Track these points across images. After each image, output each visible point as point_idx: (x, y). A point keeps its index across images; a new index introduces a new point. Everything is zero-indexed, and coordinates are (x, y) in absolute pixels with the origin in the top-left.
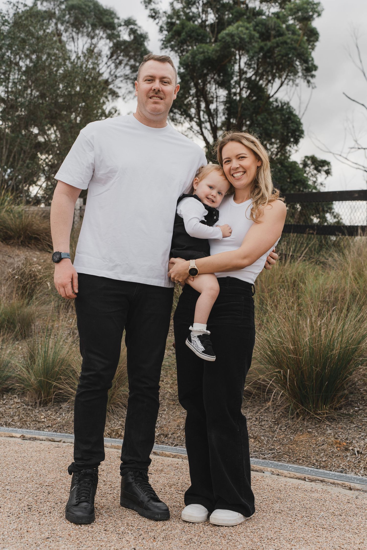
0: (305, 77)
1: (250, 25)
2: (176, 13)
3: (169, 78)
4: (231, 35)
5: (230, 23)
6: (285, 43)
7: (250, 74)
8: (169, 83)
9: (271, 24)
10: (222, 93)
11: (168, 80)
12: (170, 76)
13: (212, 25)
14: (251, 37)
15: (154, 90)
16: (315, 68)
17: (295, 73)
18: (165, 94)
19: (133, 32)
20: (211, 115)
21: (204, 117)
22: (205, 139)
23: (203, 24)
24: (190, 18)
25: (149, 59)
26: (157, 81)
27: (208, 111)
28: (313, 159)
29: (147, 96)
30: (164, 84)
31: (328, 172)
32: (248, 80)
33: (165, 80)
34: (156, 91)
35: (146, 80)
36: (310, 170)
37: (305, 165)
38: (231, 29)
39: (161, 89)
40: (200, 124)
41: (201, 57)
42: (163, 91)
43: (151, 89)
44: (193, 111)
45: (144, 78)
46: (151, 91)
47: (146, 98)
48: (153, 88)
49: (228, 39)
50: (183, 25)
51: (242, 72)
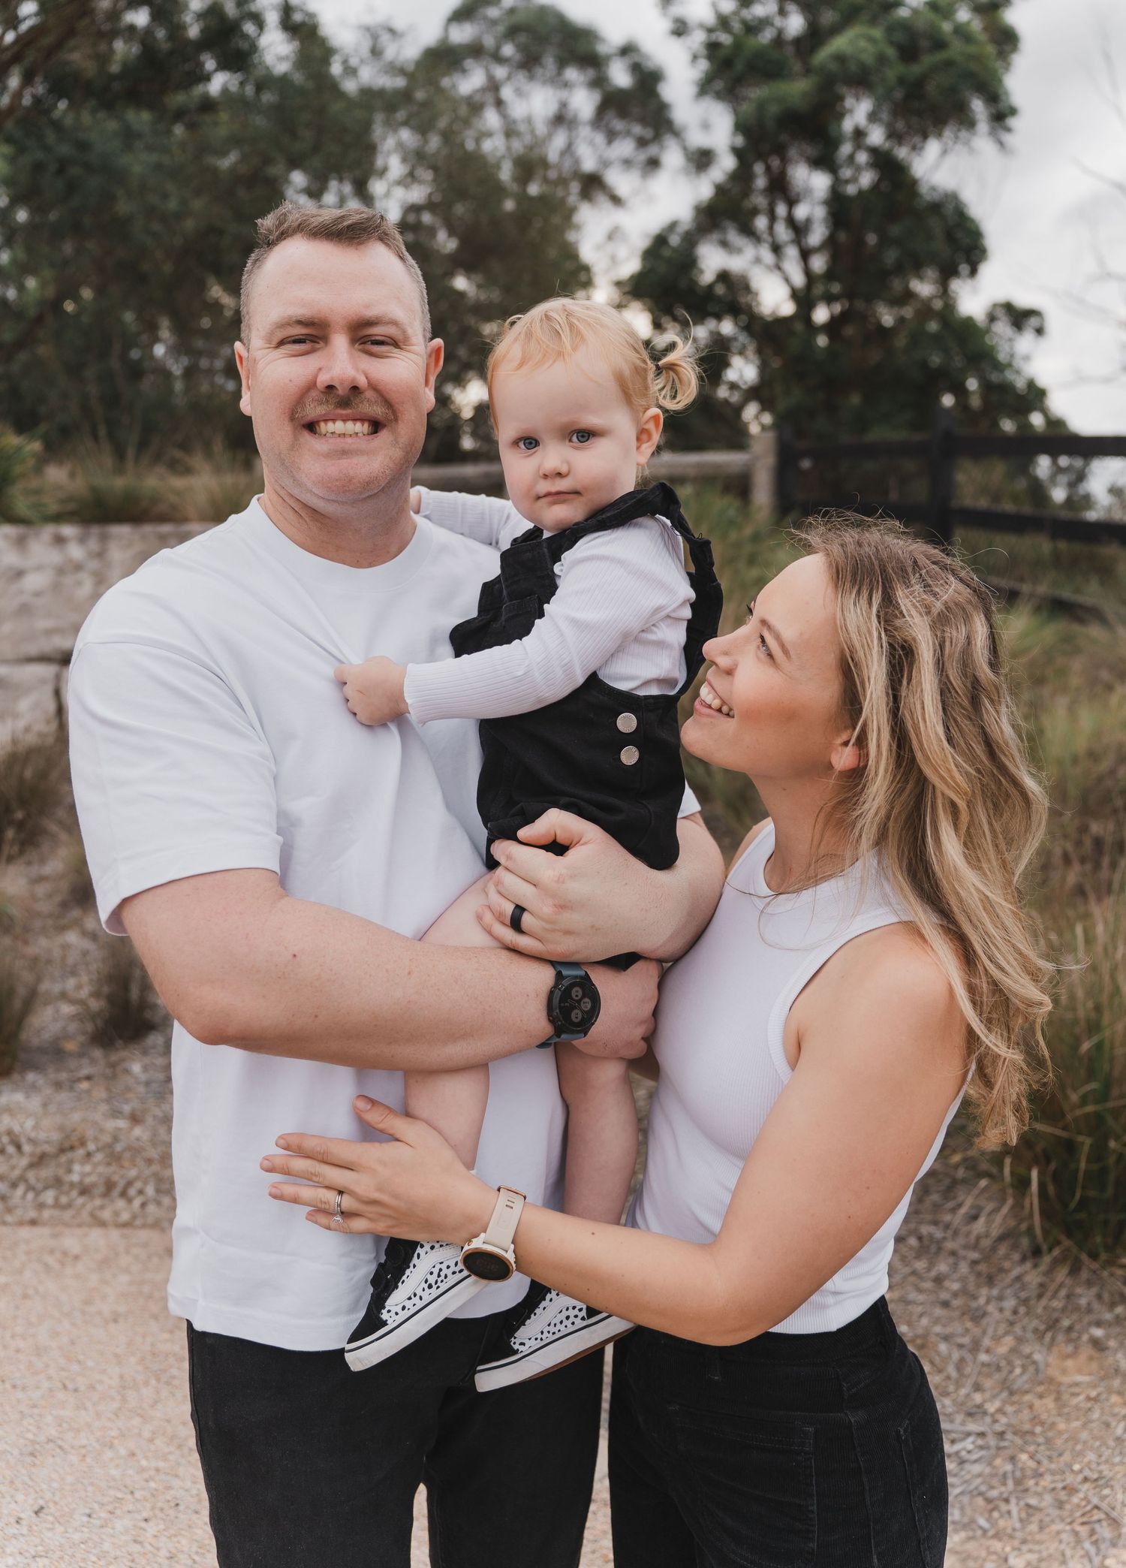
0: (993, 133)
1: (877, 33)
2: (724, 22)
3: (395, 323)
4: (840, 58)
5: (836, 30)
6: (949, 64)
7: (876, 136)
8: (396, 344)
9: (921, 25)
10: (819, 182)
11: (391, 330)
12: (397, 312)
13: (798, 41)
14: (882, 59)
15: (330, 388)
16: (1013, 111)
17: (970, 124)
18: (388, 403)
19: (637, 68)
20: (799, 230)
21: (783, 232)
22: (787, 280)
23: (779, 40)
24: (752, 28)
25: (283, 235)
26: (340, 342)
27: (791, 221)
28: (1009, 307)
29: (292, 418)
30: (376, 349)
31: (1040, 331)
32: (874, 151)
33: (377, 331)
34: (341, 391)
35: (281, 343)
36: (1003, 328)
37: (992, 318)
38: (840, 43)
39: (362, 381)
40: (777, 249)
41: (773, 109)
42: (373, 386)
43: (312, 385)
44: (761, 223)
45: (272, 333)
46: (314, 394)
47: (288, 429)
48: (323, 379)
49: (833, 67)
50: (738, 46)
51: (859, 134)
